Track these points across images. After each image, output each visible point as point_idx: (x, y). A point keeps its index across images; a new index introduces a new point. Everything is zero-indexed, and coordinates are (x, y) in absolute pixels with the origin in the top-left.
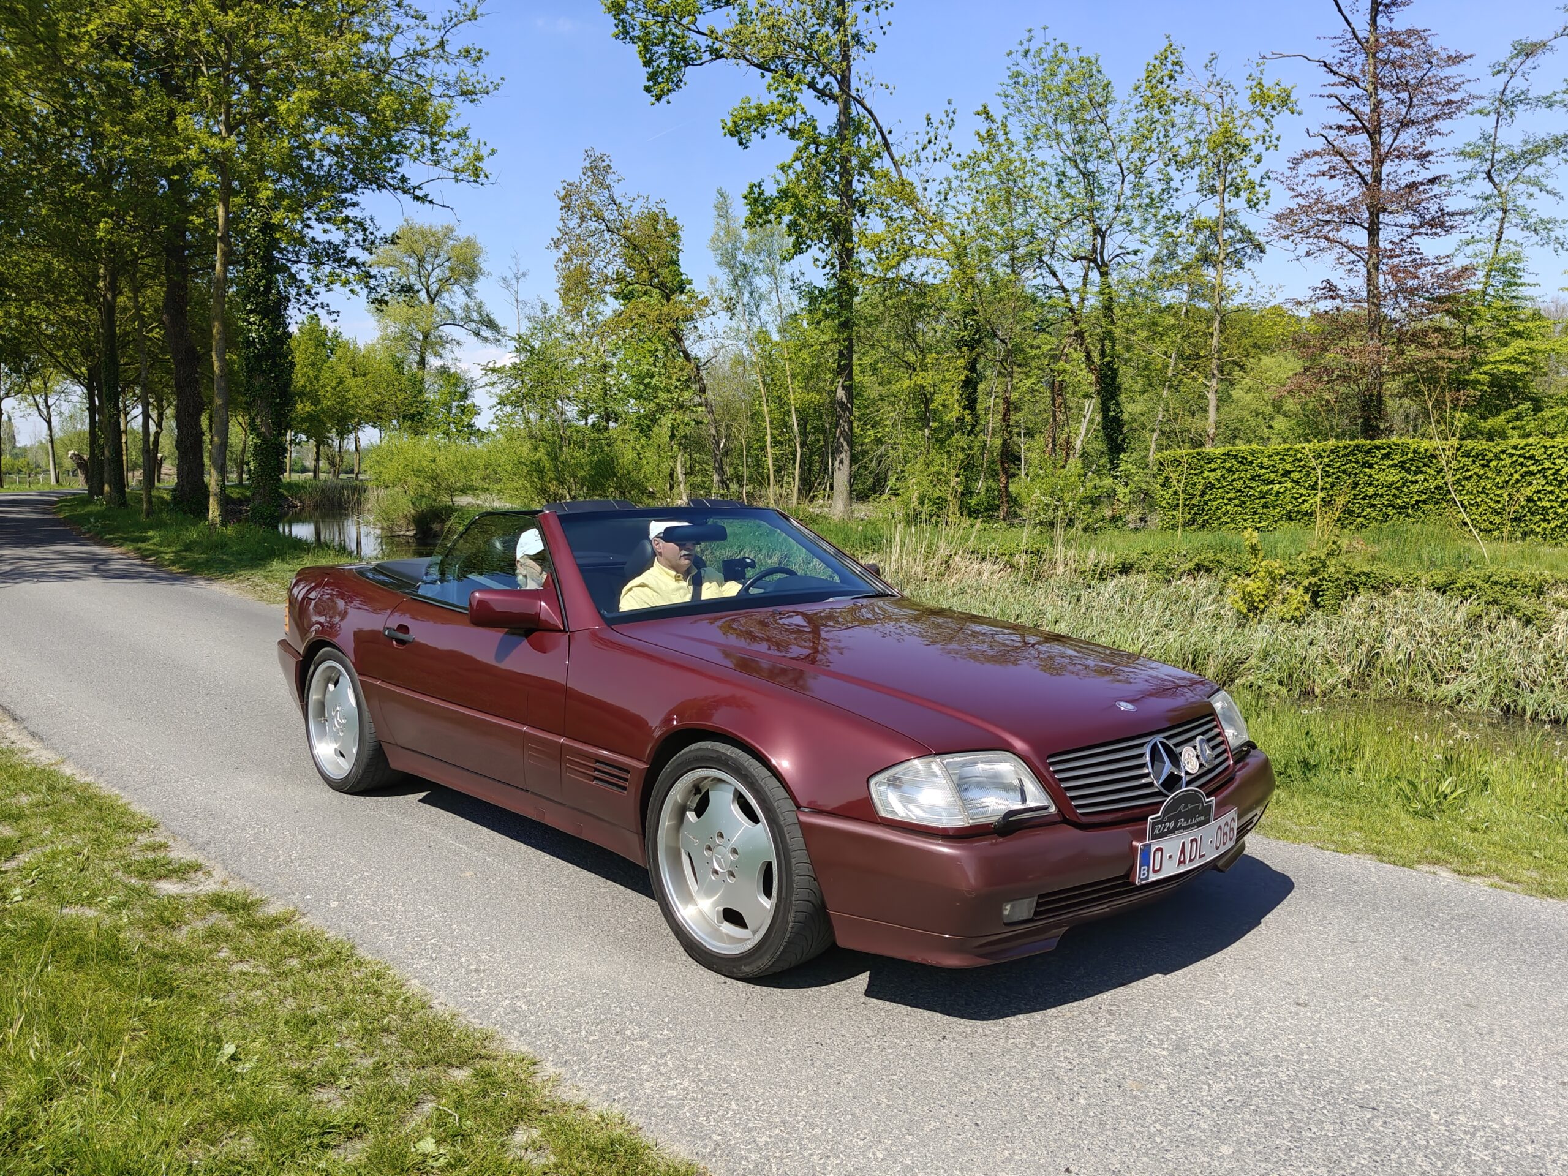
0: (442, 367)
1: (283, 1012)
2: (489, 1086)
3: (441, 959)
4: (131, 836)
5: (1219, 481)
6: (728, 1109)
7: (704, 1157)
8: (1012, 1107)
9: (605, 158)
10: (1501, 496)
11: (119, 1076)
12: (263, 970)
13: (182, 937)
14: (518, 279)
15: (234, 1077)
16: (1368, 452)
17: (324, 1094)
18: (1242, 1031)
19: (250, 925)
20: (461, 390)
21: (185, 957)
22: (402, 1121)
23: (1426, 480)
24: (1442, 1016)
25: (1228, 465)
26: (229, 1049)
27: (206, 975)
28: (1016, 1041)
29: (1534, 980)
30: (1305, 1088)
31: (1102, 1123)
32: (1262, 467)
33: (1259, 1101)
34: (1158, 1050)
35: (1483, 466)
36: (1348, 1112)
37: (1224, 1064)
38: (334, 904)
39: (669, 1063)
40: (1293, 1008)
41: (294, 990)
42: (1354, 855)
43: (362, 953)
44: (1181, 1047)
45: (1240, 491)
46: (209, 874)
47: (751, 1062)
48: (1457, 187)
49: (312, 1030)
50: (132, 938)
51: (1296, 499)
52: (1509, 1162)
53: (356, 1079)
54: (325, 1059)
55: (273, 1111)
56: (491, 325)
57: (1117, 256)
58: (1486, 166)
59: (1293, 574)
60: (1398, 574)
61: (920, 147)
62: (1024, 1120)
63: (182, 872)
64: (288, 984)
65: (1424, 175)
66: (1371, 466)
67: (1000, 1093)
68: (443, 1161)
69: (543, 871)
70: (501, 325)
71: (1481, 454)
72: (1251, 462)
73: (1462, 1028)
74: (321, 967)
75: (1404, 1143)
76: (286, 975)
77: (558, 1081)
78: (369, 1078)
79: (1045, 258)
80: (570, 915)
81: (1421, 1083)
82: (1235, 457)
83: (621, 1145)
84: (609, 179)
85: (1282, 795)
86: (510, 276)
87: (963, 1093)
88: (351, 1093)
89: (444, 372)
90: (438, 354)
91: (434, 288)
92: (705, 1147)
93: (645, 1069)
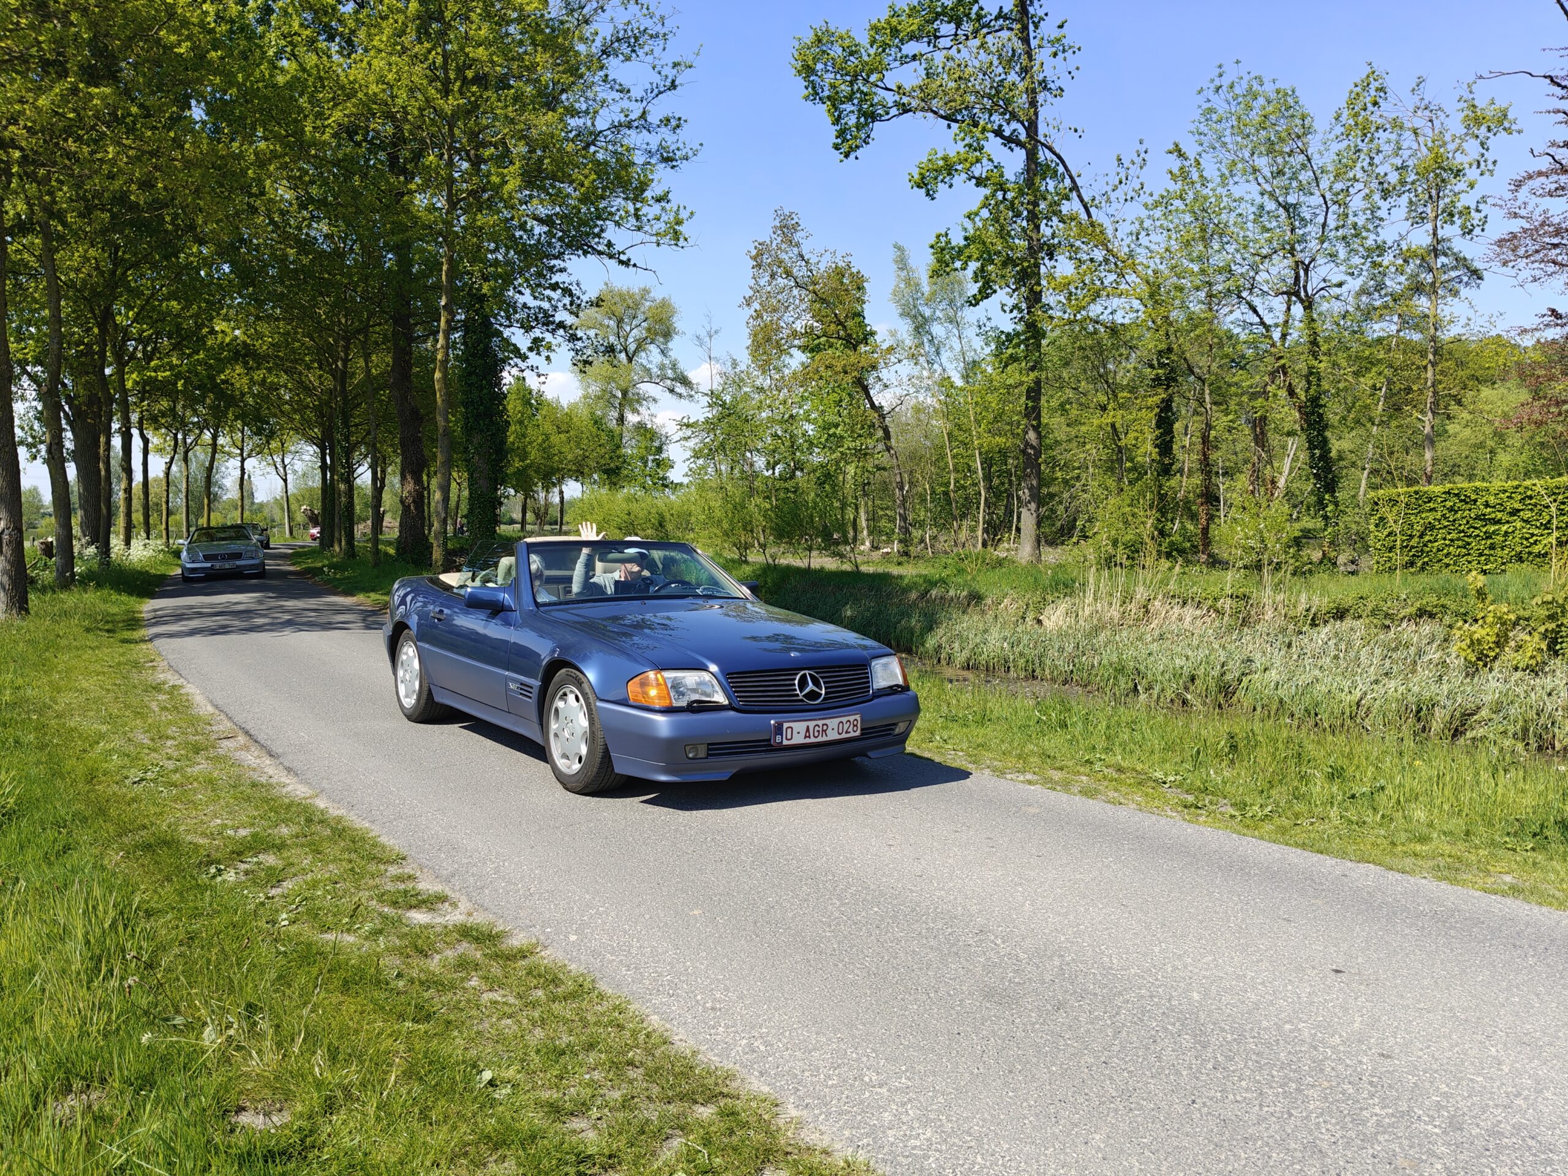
0: (639, 423)
1: (533, 1042)
2: (734, 1125)
3: (678, 995)
4: (382, 867)
5: (1439, 521)
6: (974, 1163)
9: (794, 216)
11: (389, 1095)
12: (512, 1000)
13: (434, 964)
14: (710, 336)
15: (493, 1103)
17: (577, 1124)
18: (1523, 1112)
19: (496, 956)
20: (657, 444)
21: (439, 985)
22: (654, 1154)
25: (1449, 504)
26: (487, 1075)
27: (460, 1002)
28: (1271, 1109)
32: (1487, 505)
34: (1430, 1127)
37: (1507, 1147)
38: (573, 938)
39: (910, 1112)
41: (542, 1020)
43: (602, 986)
44: (1455, 1125)
45: (1463, 531)
46: (454, 905)
47: (992, 1115)
49: (562, 1060)
50: (391, 964)
51: (1527, 539)
53: (606, 1111)
54: (572, 1088)
55: (533, 1137)
56: (685, 381)
57: (1322, 289)
59: (1527, 619)
61: (1109, 188)
63: (430, 902)
64: (536, 1014)
67: (1259, 1163)
69: (768, 912)
70: (694, 382)
72: (1475, 501)
74: (565, 999)
76: (534, 1005)
77: (800, 1125)
78: (618, 1110)
79: (1244, 294)
80: (798, 957)
82: (1456, 495)
84: (798, 236)
85: (1540, 857)
86: (703, 334)
87: (1219, 1161)
88: (601, 1124)
89: (641, 427)
90: (635, 411)
91: (632, 347)
93: (887, 1116)
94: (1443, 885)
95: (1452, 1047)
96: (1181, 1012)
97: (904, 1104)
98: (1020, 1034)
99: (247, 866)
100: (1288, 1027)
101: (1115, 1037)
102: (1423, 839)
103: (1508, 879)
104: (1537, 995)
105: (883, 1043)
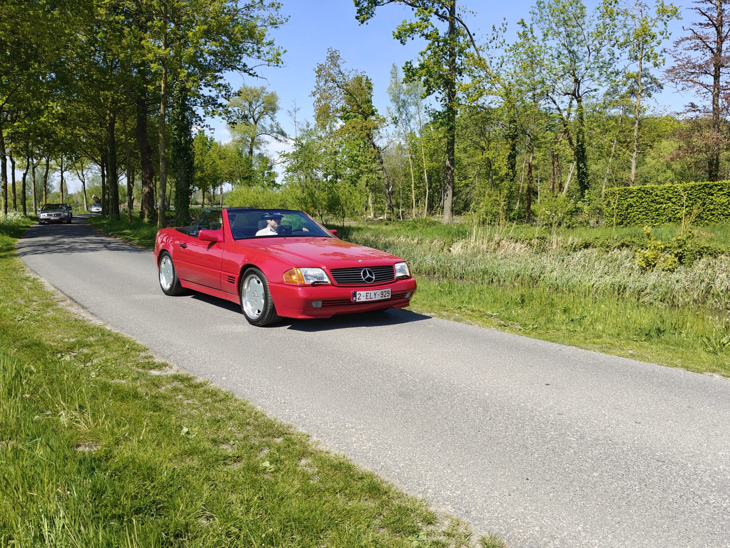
0: (260, 154)
1: (205, 418)
2: (290, 444)
3: (270, 398)
4: (138, 353)
6: (387, 454)
7: (377, 471)
8: (506, 457)
9: (337, 52)
11: (143, 437)
12: (197, 403)
13: (162, 390)
14: (295, 111)
15: (188, 440)
17: (224, 447)
18: (609, 432)
19: (190, 386)
20: (269, 165)
21: (165, 398)
22: (256, 456)
24: (701, 428)
26: (185, 430)
27: (174, 404)
28: (510, 433)
30: (634, 453)
31: (544, 463)
32: (656, 195)
33: (613, 458)
34: (572, 438)
36: (652, 462)
37: (600, 444)
38: (224, 378)
39: (364, 437)
40: (634, 424)
41: (210, 410)
42: (676, 368)
43: (237, 396)
44: (582, 437)
45: (645, 208)
46: (171, 368)
47: (397, 437)
49: (218, 424)
50: (142, 391)
51: (674, 211)
52: (718, 482)
54: (222, 434)
55: (205, 451)
56: (283, 133)
57: (586, 92)
60: (723, 248)
61: (488, 42)
62: (511, 461)
63: (160, 367)
64: (207, 408)
67: (501, 452)
68: (272, 470)
69: (311, 367)
70: (287, 134)
72: (652, 194)
73: (709, 433)
74: (220, 401)
75: (674, 474)
76: (206, 404)
77: (318, 443)
78: (242, 441)
79: (550, 94)
80: (322, 383)
81: (686, 453)
82: (644, 191)
83: (344, 465)
84: (339, 62)
85: (647, 344)
86: (292, 110)
87: (486, 451)
88: (236, 446)
89: (261, 156)
90: (258, 148)
91: (257, 116)
92: (378, 467)
93: (354, 439)
94: (602, 354)
95: (588, 410)
96: (480, 400)
97: (361, 434)
98: (412, 408)
99: (75, 354)
100: (522, 404)
101: (451, 409)
102: (599, 337)
103: (631, 352)
104: (627, 392)
105: (355, 413)
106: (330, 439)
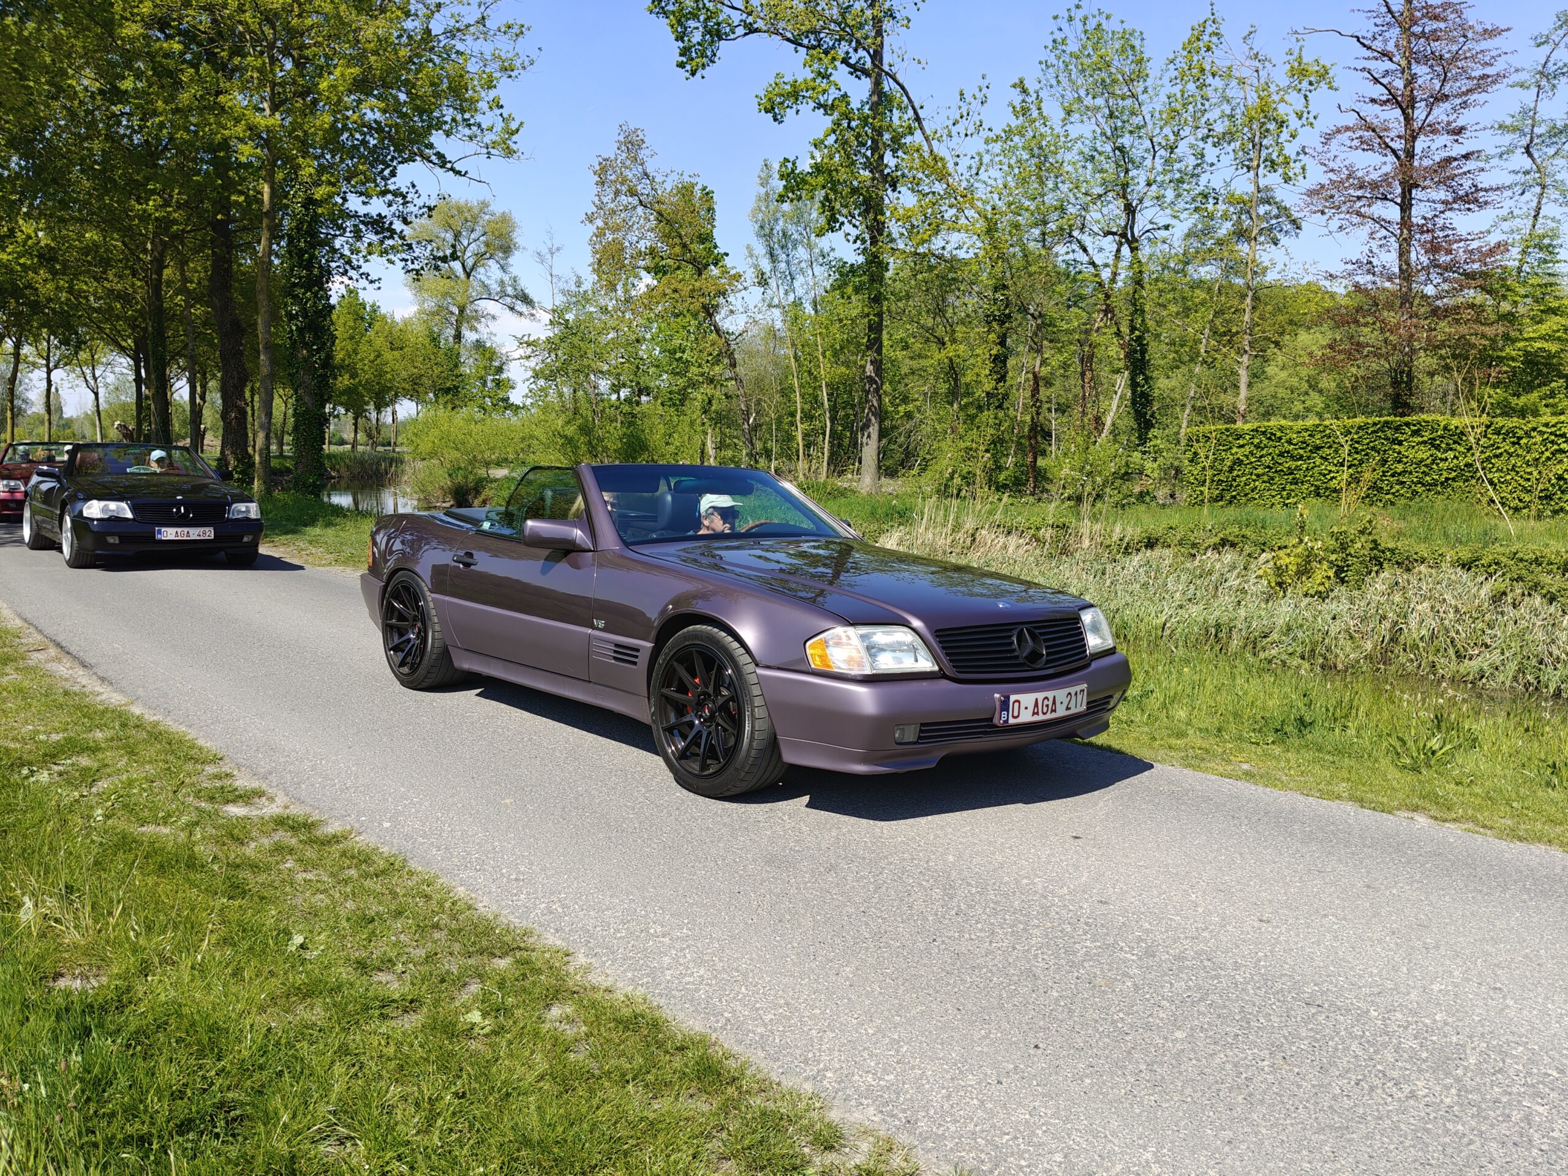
0: (477, 341)
1: (343, 913)
2: (528, 972)
3: (484, 870)
4: (199, 766)
5: (1247, 457)
6: (738, 993)
7: (715, 1030)
8: (992, 997)
9: (639, 133)
10: (1531, 473)
11: (203, 958)
12: (325, 878)
13: (250, 850)
14: (552, 253)
15: (303, 962)
16: (1397, 429)
17: (383, 977)
18: (1206, 941)
19: (312, 841)
20: (496, 364)
21: (254, 867)
22: (452, 998)
23: (1455, 457)
24: (1394, 933)
25: (1256, 441)
26: (298, 939)
27: (274, 881)
28: (999, 945)
29: (1486, 907)
30: (1259, 988)
31: (1070, 1011)
32: (1289, 442)
33: (1216, 997)
34: (1128, 956)
35: (1514, 443)
36: (1295, 1008)
37: (1187, 967)
38: (386, 825)
39: (688, 956)
40: (1256, 924)
41: (354, 894)
42: (1338, 801)
43: (413, 865)
44: (1150, 953)
45: (1268, 467)
46: (272, 799)
47: (760, 956)
48: (1495, 162)
49: (371, 926)
50: (204, 851)
51: (1324, 475)
52: (1434, 1049)
53: (411, 966)
54: (380, 949)
55: (340, 988)
56: (526, 299)
57: (1148, 231)
58: (1525, 141)
60: (1423, 550)
61: (950, 123)
62: (1002, 1007)
63: (247, 797)
64: (348, 889)
65: (1457, 150)
66: (1400, 443)
67: (981, 986)
68: (487, 1030)
69: (576, 799)
70: (535, 300)
71: (1511, 432)
72: (1280, 439)
73: (1410, 943)
74: (377, 876)
75: (1343, 1033)
76: (346, 882)
77: (587, 969)
78: (422, 964)
79: (1075, 233)
80: (601, 836)
81: (1365, 986)
82: (1264, 433)
83: (643, 1018)
84: (643, 154)
85: (1277, 750)
86: (544, 250)
87: (948, 984)
88: (407, 976)
89: (479, 345)
90: (473, 329)
91: (470, 263)
92: (717, 1021)
93: (666, 960)
94: (1188, 772)
95: (1161, 894)
96: (936, 871)
97: (682, 950)
98: (793, 891)
99: (62, 768)
100: (1025, 881)
101: (875, 892)
102: (1181, 735)
103: (1245, 767)
104: (1241, 854)
105: (670, 901)
106: (614, 961)
